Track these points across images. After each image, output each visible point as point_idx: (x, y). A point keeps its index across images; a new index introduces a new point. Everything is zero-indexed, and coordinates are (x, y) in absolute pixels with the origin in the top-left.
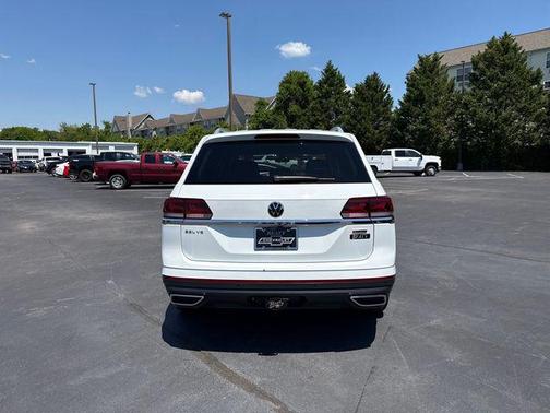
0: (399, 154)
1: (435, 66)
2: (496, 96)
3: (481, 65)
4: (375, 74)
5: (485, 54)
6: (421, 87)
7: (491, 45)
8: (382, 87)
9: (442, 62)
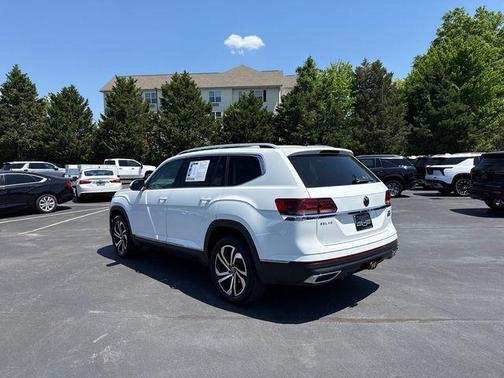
0: (122, 164)
1: (132, 88)
2: (185, 119)
3: (170, 93)
4: (73, 87)
5: (172, 85)
6: (122, 105)
7: (175, 78)
8: (82, 100)
9: (137, 85)
